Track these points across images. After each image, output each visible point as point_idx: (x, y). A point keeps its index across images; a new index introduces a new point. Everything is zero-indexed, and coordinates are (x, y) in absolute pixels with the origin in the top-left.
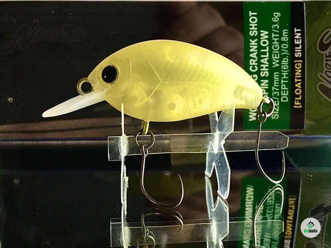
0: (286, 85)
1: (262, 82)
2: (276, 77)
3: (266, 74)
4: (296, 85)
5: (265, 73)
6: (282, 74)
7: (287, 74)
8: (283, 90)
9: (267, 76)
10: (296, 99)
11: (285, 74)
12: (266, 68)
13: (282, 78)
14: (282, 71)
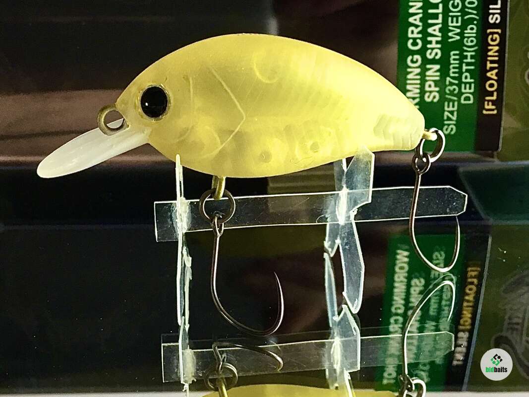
0: (470, 75)
1: (430, 69)
2: (454, 60)
3: (436, 54)
4: (489, 74)
5: (434, 52)
6: (465, 54)
7: (473, 53)
8: (466, 83)
9: (438, 57)
10: (487, 98)
11: (469, 54)
12: (437, 42)
13: (465, 61)
14: (465, 48)
